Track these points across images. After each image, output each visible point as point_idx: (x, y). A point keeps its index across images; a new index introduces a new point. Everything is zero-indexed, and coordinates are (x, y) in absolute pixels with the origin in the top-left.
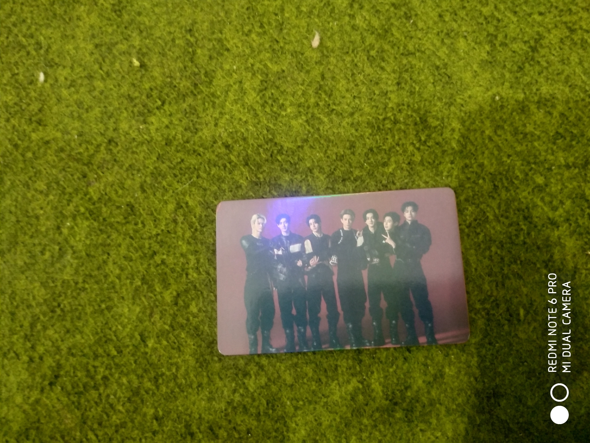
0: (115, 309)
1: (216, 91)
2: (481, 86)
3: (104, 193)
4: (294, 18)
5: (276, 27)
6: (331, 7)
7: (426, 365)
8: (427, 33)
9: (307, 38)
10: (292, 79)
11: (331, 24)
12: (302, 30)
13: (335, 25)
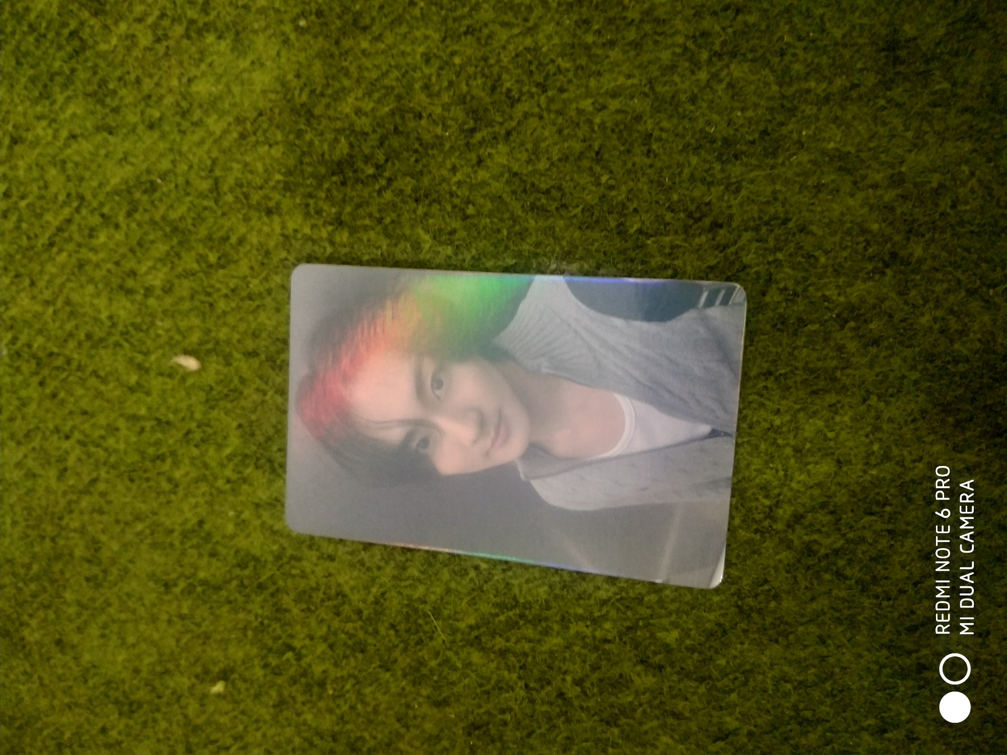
1: (272, 552)
2: (278, 54)
4: (149, 399)
5: (163, 432)
6: (131, 329)
7: (819, 188)
8: (180, 153)
9: (183, 379)
10: (254, 411)
11: (160, 332)
12: (169, 387)
13: (162, 325)
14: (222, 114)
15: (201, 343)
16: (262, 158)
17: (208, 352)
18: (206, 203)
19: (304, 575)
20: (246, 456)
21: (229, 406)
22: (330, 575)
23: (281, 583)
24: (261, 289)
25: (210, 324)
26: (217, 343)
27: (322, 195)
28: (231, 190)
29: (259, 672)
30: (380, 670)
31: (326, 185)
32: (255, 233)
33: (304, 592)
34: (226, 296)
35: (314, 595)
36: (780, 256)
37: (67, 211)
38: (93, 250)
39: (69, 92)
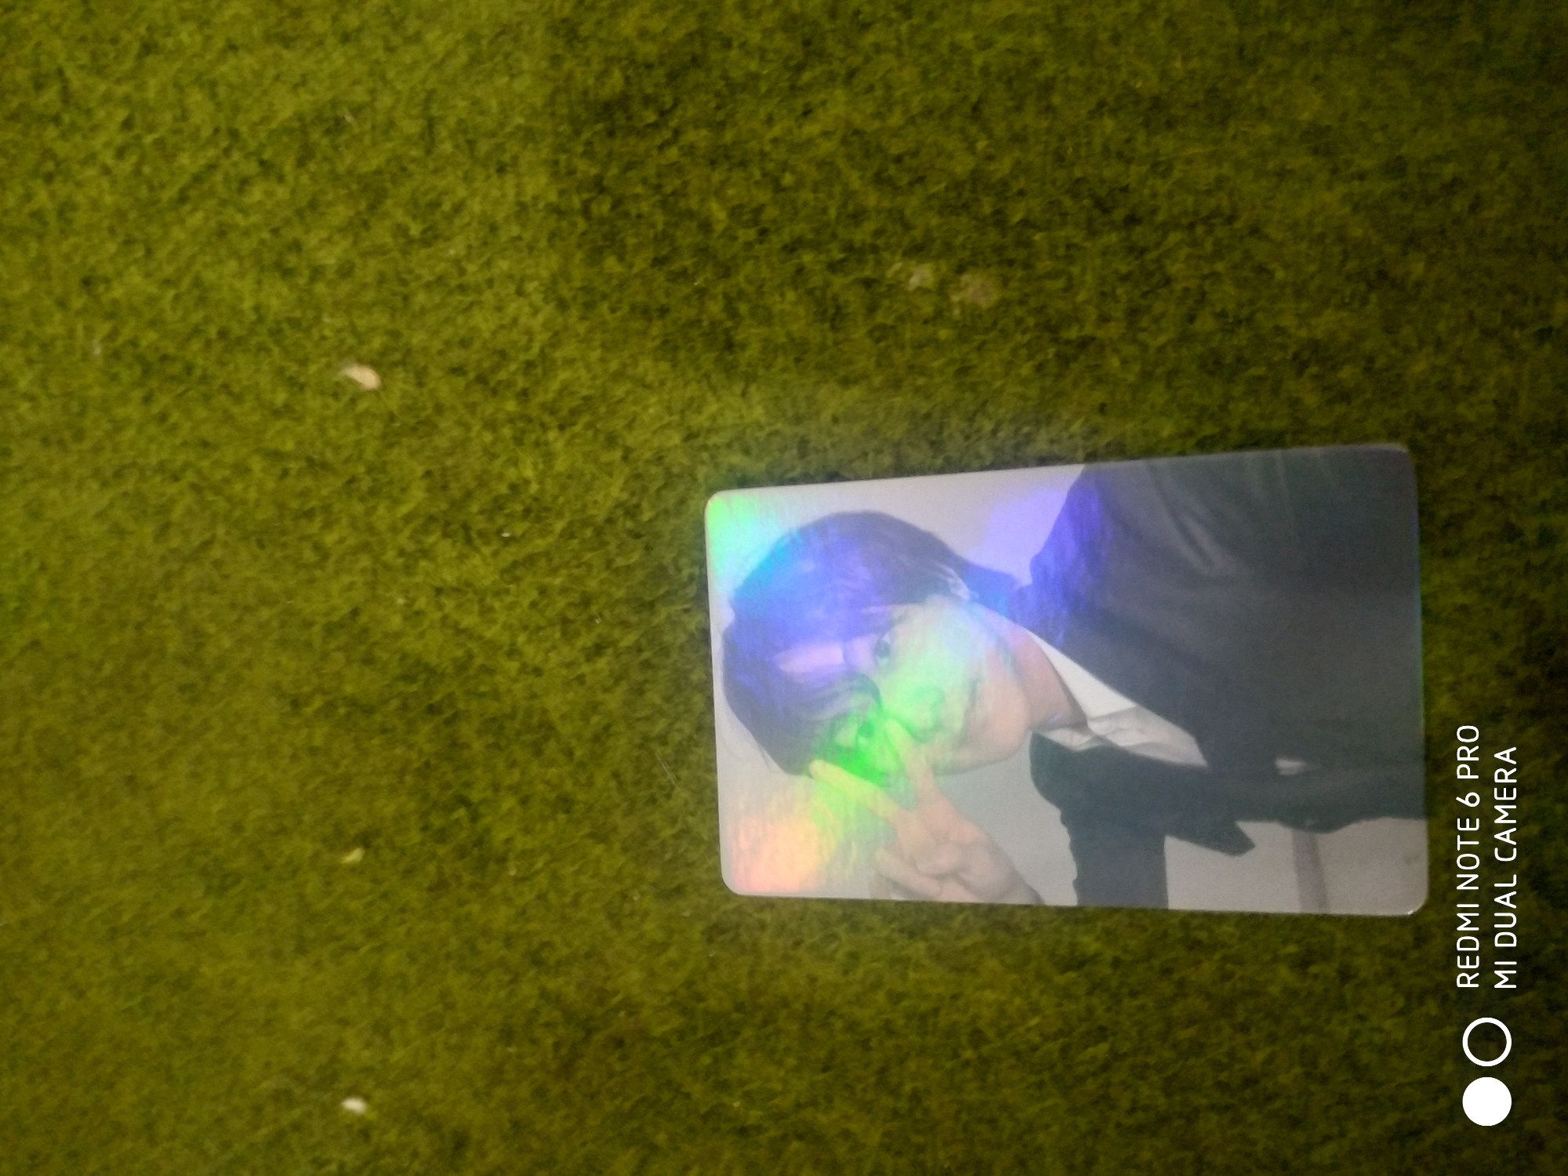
0: (981, 1024)
1: (453, 660)
3: (669, 999)
4: (300, 429)
5: (315, 477)
6: (285, 326)
8: (384, 80)
9: (353, 401)
10: (450, 453)
11: (327, 333)
12: (330, 413)
13: (331, 322)
14: (449, 28)
15: (385, 352)
16: (498, 93)
17: (395, 364)
18: (414, 153)
19: (496, 695)
20: (432, 518)
21: (415, 443)
22: (533, 696)
23: (461, 706)
24: (480, 278)
25: (400, 324)
26: (409, 352)
27: (580, 149)
28: (452, 135)
29: (415, 837)
30: (589, 842)
31: (586, 135)
32: (478, 199)
33: (494, 720)
34: (428, 286)
35: (507, 724)
36: (1220, 267)
37: (211, 153)
38: (243, 211)
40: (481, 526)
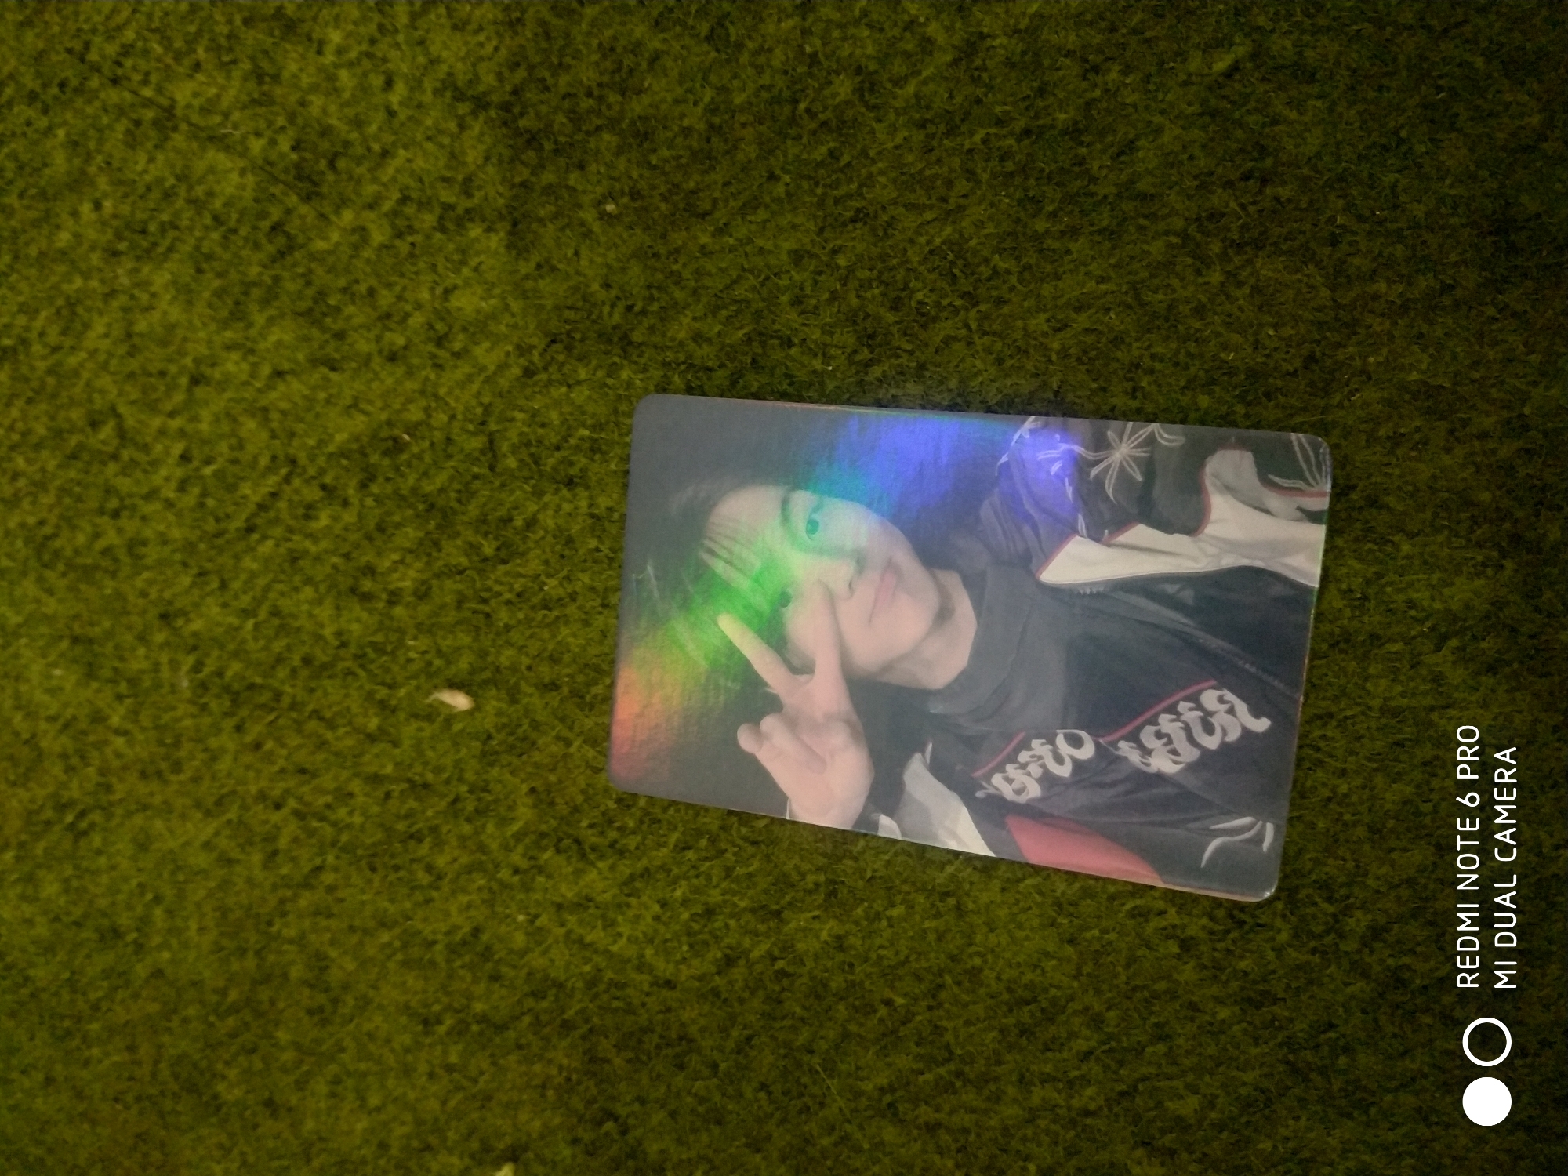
1: (582, 974)
2: (576, 253)
4: (397, 751)
5: (418, 799)
6: (369, 650)
7: (1396, 440)
8: (436, 396)
9: (448, 723)
10: (553, 769)
11: (412, 655)
12: (427, 733)
13: (415, 645)
14: (497, 340)
15: (473, 671)
16: (557, 404)
17: (486, 683)
18: (476, 470)
19: (630, 1010)
20: (543, 835)
21: (515, 761)
22: (669, 1010)
23: (596, 1020)
24: (561, 592)
25: (486, 643)
26: (498, 669)
28: (514, 450)
29: (564, 1151)
30: (746, 1150)
32: (550, 512)
33: (632, 1034)
34: (509, 602)
35: (646, 1039)
37: (272, 481)
38: (312, 536)
39: (272, 312)
40: (594, 840)
